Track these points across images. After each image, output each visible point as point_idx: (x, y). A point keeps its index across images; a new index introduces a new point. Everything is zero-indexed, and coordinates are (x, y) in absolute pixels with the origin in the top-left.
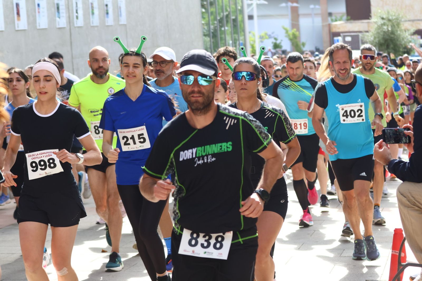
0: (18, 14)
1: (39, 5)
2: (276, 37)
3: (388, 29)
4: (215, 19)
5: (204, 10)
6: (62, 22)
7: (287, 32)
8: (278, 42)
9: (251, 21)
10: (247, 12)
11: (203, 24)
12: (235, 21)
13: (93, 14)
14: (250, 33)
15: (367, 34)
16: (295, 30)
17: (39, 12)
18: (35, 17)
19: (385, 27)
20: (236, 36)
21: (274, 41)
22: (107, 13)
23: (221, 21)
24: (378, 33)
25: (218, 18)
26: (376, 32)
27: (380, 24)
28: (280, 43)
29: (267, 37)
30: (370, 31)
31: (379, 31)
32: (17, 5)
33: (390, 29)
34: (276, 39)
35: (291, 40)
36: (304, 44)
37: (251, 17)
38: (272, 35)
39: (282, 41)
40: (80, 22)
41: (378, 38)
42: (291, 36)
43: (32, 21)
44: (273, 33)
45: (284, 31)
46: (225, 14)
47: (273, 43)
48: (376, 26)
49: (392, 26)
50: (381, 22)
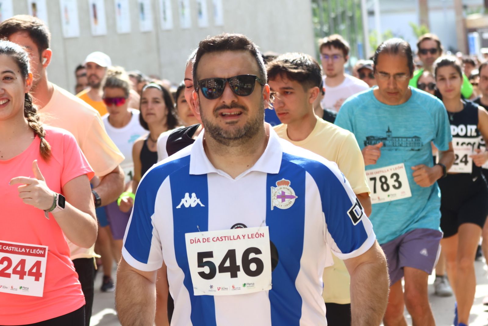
0: (95, 16)
1: (119, 6)
4: (329, 16)
5: (315, 6)
6: (147, 24)
7: (414, 29)
9: (371, 18)
10: (365, 7)
11: (314, 23)
12: (352, 18)
13: (183, 14)
14: (370, 31)
17: (120, 13)
18: (114, 20)
20: (353, 36)
22: (200, 13)
23: (335, 19)
25: (333, 15)
32: (94, 6)
37: (371, 13)
40: (168, 25)
43: (112, 24)
46: (340, 10)
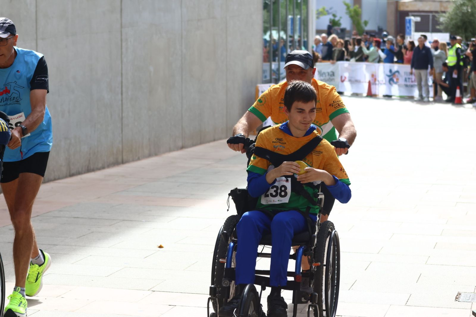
2: (334, 13)
3: (467, 10)
7: (348, 7)
8: (337, 19)
15: (444, 14)
16: (357, 6)
19: (465, 8)
21: (332, 18)
24: (456, 14)
26: (453, 13)
27: (459, 4)
28: (339, 20)
29: (325, 12)
30: (447, 12)
31: (458, 12)
33: (470, 10)
34: (334, 16)
35: (352, 17)
36: (366, 23)
38: (330, 11)
39: (341, 18)
41: (456, 19)
42: (352, 13)
44: (331, 9)
45: (345, 7)
47: (330, 19)
48: (454, 5)
49: (472, 8)
50: (460, 2)
